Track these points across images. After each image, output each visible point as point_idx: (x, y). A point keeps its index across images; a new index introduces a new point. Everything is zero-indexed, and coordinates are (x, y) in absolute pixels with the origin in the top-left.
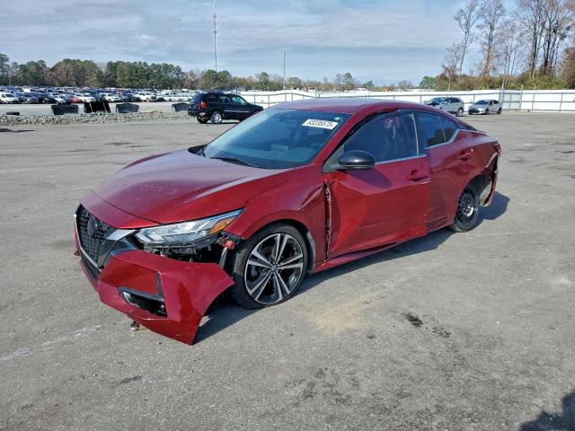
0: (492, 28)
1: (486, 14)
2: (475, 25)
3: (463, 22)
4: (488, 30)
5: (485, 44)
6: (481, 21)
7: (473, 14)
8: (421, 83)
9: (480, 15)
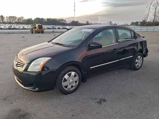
0: (156, 9)
1: (154, 6)
2: (151, 9)
3: (148, 8)
4: (155, 10)
5: (154, 14)
6: (153, 8)
7: (151, 6)
8: (131, 24)
9: (153, 6)
